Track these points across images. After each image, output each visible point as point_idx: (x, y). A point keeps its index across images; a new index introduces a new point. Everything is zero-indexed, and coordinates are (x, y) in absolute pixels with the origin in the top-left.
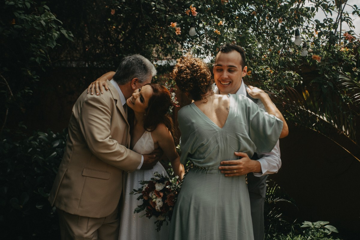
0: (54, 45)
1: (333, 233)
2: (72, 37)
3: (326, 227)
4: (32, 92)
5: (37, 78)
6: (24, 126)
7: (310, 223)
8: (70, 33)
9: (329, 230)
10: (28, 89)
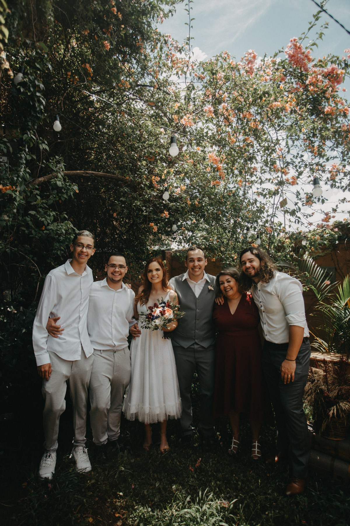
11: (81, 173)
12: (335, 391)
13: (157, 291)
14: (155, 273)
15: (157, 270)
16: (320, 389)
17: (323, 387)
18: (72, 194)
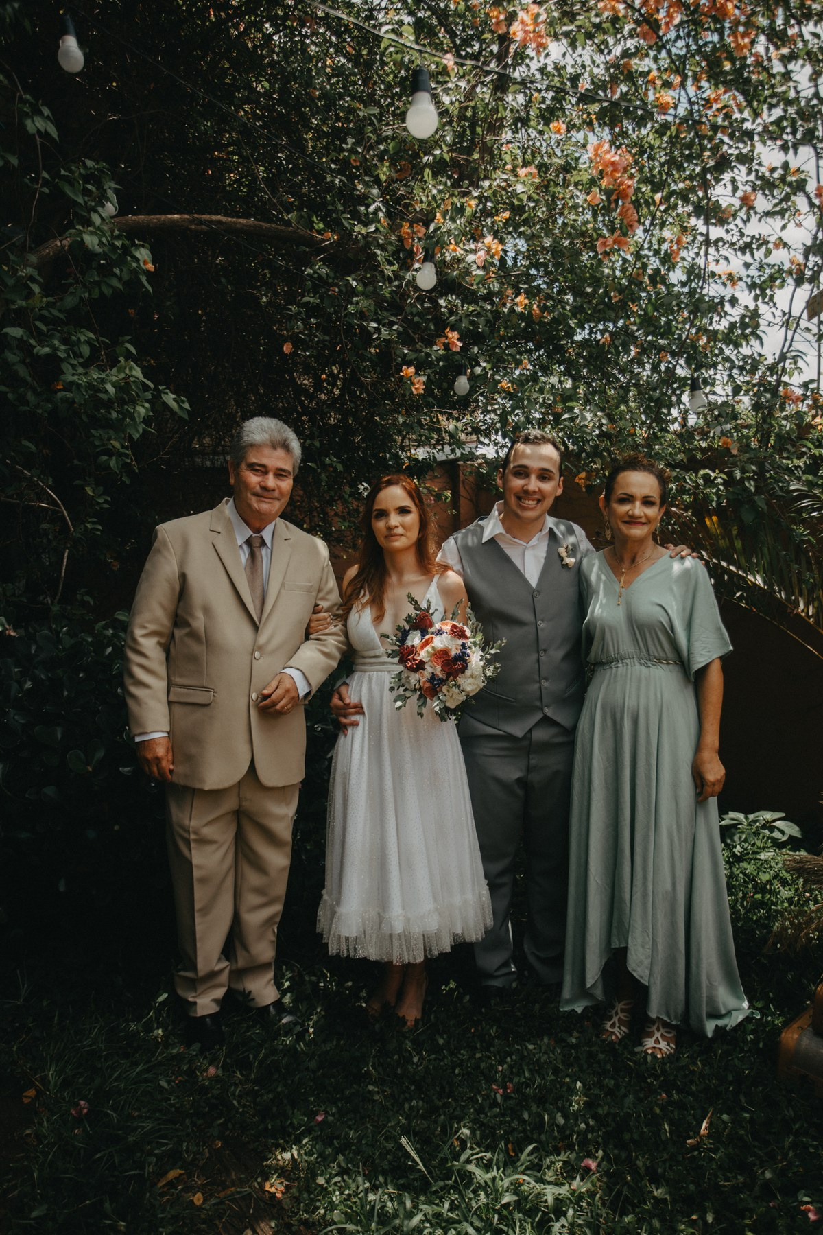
0: (138, 431)
1: (791, 837)
2: (187, 410)
3: (777, 824)
4: (100, 528)
5: (106, 502)
6: (87, 598)
7: (741, 816)
8: (183, 402)
9: (782, 832)
10: (94, 523)
11: (184, 220)
13: (400, 574)
14: (395, 519)
15: (403, 511)
18: (144, 279)
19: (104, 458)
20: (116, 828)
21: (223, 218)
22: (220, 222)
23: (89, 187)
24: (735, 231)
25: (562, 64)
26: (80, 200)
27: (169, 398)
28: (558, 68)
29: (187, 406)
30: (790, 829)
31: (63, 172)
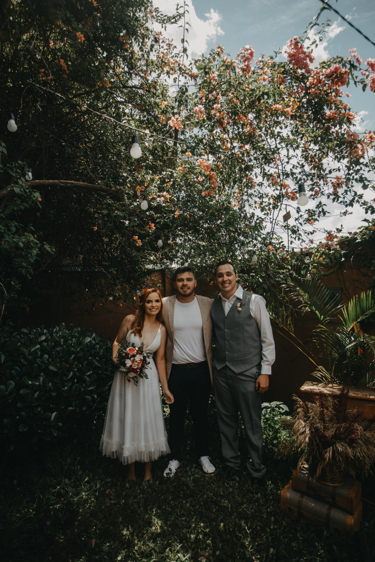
0: (33, 259)
1: (286, 411)
3: (281, 406)
4: (17, 296)
5: (19, 287)
6: (10, 323)
7: (268, 404)
8: (53, 248)
9: (283, 409)
10: (14, 294)
12: (332, 429)
15: (157, 301)
16: (315, 427)
17: (318, 425)
18: (38, 203)
19: (20, 269)
20: (18, 417)
21: (73, 182)
22: (72, 183)
23: (18, 170)
24: (257, 192)
25: (197, 135)
26: (14, 175)
27: (47, 247)
28: (196, 136)
29: (54, 250)
30: (285, 408)
31: (8, 165)
